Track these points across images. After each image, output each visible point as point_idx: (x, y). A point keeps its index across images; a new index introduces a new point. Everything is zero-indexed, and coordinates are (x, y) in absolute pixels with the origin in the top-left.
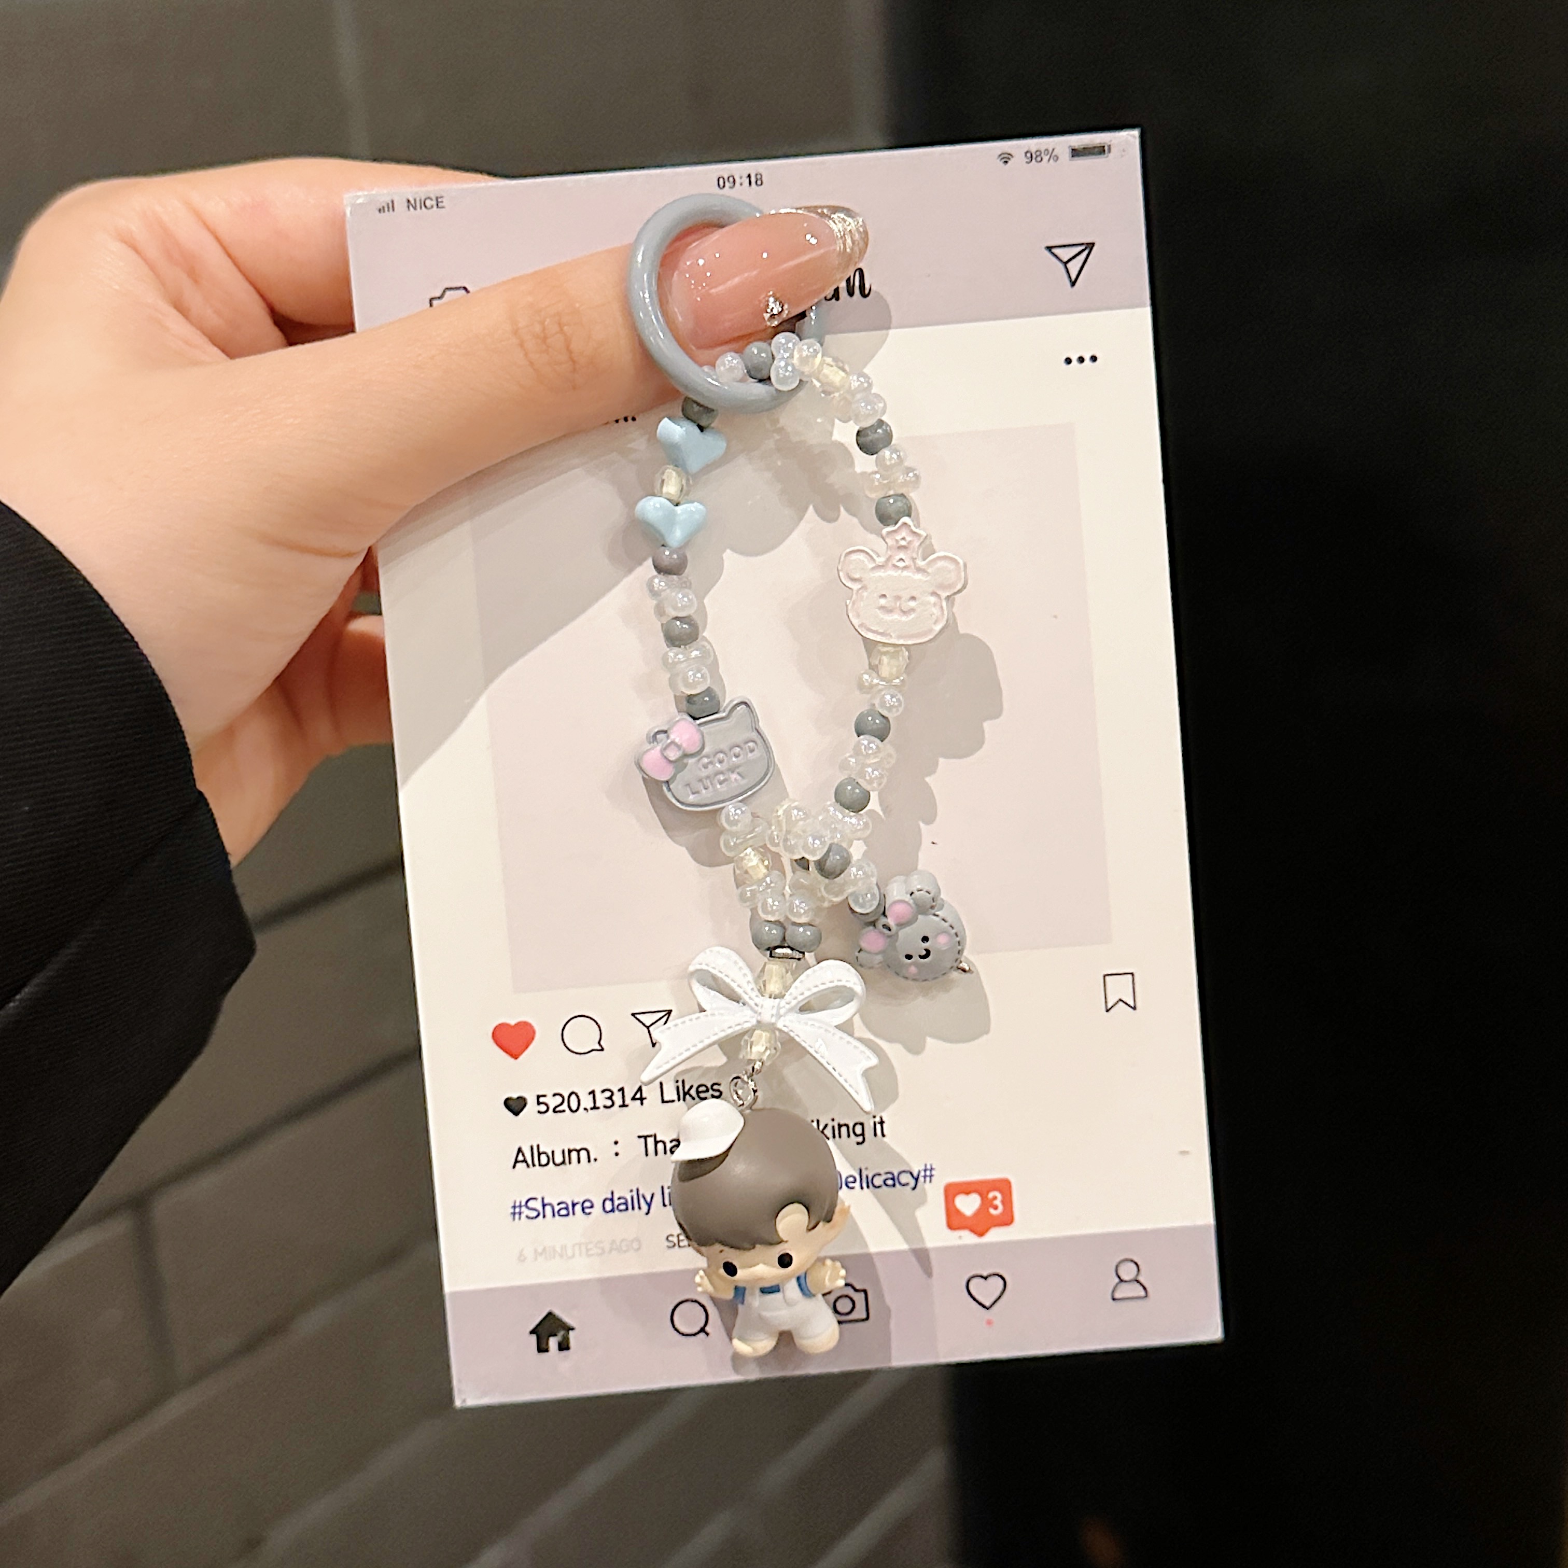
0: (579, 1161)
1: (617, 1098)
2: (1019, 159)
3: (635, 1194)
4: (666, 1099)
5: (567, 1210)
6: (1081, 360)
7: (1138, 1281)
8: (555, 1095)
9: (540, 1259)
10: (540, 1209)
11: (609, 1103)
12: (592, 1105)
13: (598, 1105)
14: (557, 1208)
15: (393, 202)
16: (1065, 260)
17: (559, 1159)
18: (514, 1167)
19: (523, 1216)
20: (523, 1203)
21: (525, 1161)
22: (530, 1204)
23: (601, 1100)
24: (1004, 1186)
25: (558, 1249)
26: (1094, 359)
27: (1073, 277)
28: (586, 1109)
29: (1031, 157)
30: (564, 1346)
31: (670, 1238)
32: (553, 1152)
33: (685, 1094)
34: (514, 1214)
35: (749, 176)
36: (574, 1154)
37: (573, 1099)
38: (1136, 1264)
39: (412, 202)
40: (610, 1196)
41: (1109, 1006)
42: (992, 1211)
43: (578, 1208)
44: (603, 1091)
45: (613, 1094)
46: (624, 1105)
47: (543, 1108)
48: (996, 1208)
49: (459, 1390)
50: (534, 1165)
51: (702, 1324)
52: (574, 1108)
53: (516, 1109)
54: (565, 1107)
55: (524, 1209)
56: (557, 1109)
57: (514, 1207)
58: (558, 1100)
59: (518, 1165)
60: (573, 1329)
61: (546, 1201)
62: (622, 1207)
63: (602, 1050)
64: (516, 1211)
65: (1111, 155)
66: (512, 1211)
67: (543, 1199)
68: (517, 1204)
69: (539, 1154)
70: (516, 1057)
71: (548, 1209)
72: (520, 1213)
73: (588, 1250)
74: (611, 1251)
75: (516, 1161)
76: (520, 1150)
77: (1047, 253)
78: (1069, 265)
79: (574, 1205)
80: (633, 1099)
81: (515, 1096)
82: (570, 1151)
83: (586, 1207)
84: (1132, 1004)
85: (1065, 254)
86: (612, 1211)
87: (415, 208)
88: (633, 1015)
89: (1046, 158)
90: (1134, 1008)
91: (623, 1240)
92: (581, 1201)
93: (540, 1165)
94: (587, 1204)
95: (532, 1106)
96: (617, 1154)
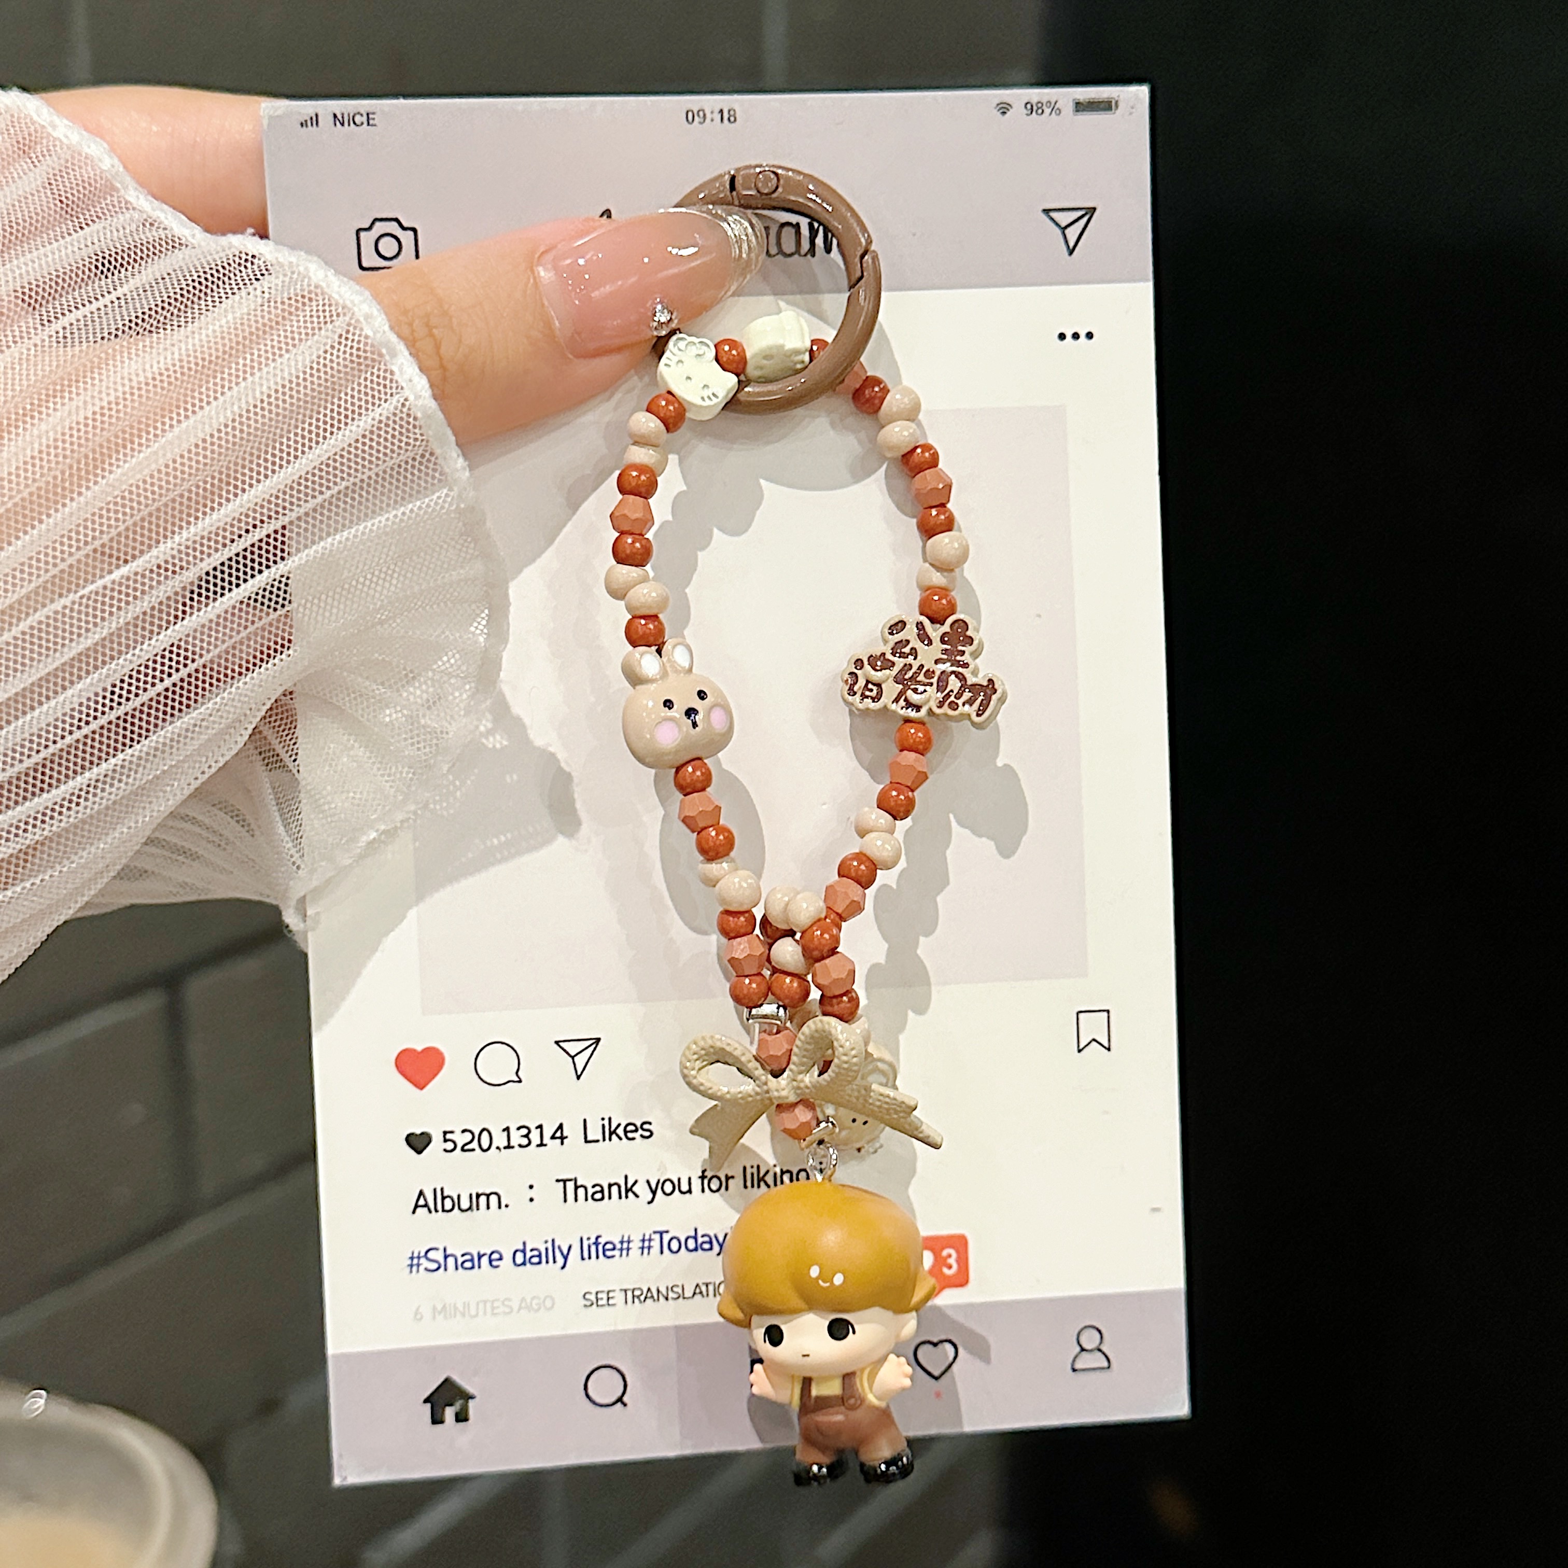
0: (488, 1208)
1: (535, 1137)
2: (1018, 110)
3: (549, 1245)
4: (589, 1138)
5: (471, 1262)
6: (1076, 336)
7: (1100, 1350)
8: (464, 1131)
9: (440, 1318)
10: (442, 1261)
11: (525, 1141)
12: (506, 1144)
13: (512, 1144)
14: (460, 1260)
15: (317, 115)
16: (1063, 224)
17: (465, 1204)
18: (414, 1212)
19: (422, 1268)
20: (422, 1254)
21: (426, 1205)
22: (430, 1255)
23: (516, 1138)
24: (960, 1243)
25: (460, 1306)
26: (1090, 336)
27: (1071, 244)
28: (498, 1148)
29: (1031, 108)
30: (462, 1417)
31: (587, 1296)
32: (459, 1197)
33: (611, 1134)
34: (411, 1266)
35: (721, 111)
36: (483, 1199)
37: (485, 1137)
38: (1100, 1331)
39: (340, 117)
40: (521, 1247)
41: (1081, 1047)
42: (946, 1271)
43: (485, 1260)
44: (519, 1129)
45: (529, 1132)
46: (542, 1145)
47: (450, 1146)
48: (950, 1267)
49: (340, 1467)
50: (436, 1211)
51: (619, 1393)
52: (485, 1146)
53: (420, 1147)
54: (475, 1145)
55: (423, 1261)
56: (466, 1148)
57: (412, 1258)
58: (468, 1136)
59: (419, 1210)
60: (472, 1397)
61: (448, 1252)
62: (536, 1260)
63: (520, 1081)
64: (414, 1262)
65: (1118, 112)
66: (409, 1262)
67: (445, 1250)
68: (416, 1255)
69: (443, 1198)
70: (421, 1087)
71: (451, 1261)
72: (418, 1265)
73: (493, 1308)
74: (520, 1309)
75: (416, 1206)
76: (421, 1193)
77: (1044, 217)
78: (1067, 231)
79: (480, 1257)
80: (553, 1137)
81: (418, 1132)
82: (478, 1196)
83: (494, 1259)
84: (1106, 1044)
85: (1064, 218)
86: (524, 1264)
87: (342, 124)
88: (557, 1043)
89: (1047, 111)
90: (1109, 1049)
91: (533, 1298)
92: (489, 1252)
93: (443, 1210)
94: (495, 1256)
95: (437, 1142)
96: (531, 1200)
